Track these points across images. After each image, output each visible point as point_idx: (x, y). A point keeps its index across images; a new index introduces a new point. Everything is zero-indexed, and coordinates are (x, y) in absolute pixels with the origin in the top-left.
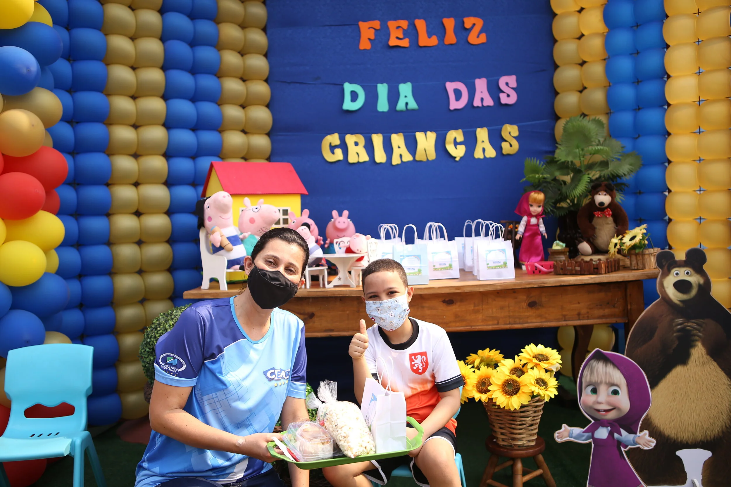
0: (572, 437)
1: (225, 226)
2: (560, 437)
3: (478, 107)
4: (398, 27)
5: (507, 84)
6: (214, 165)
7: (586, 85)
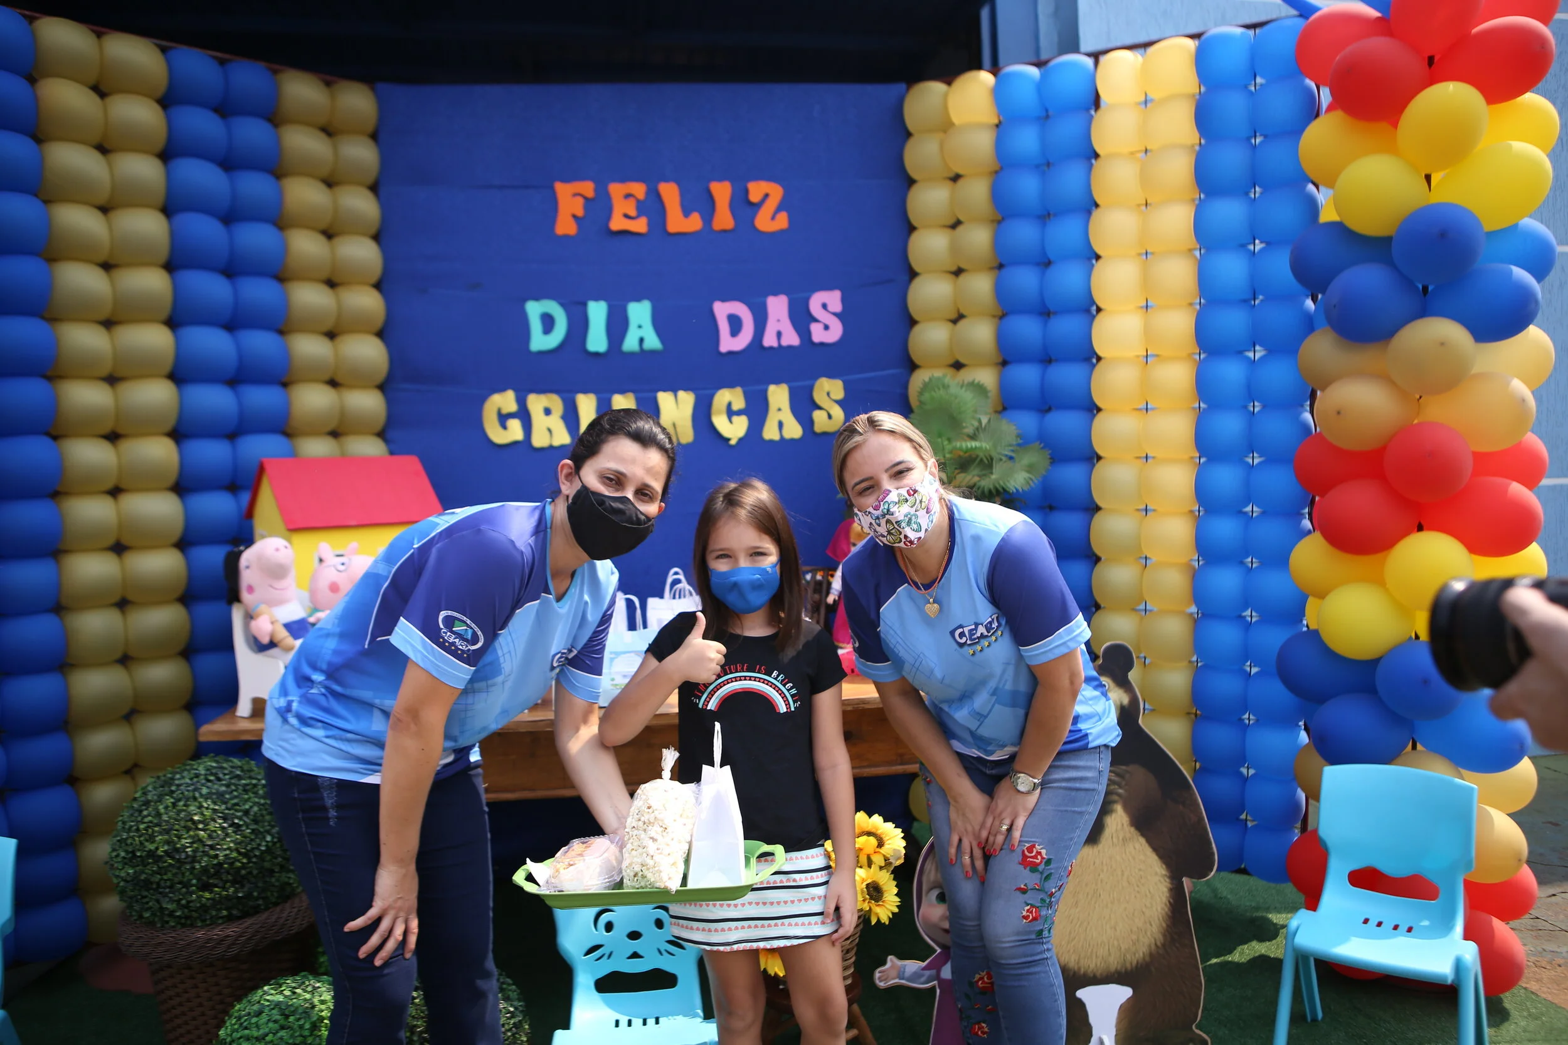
0: (903, 979)
1: (280, 602)
2: (883, 978)
3: (771, 348)
4: (628, 196)
5: (824, 306)
6: (267, 466)
7: (963, 311)
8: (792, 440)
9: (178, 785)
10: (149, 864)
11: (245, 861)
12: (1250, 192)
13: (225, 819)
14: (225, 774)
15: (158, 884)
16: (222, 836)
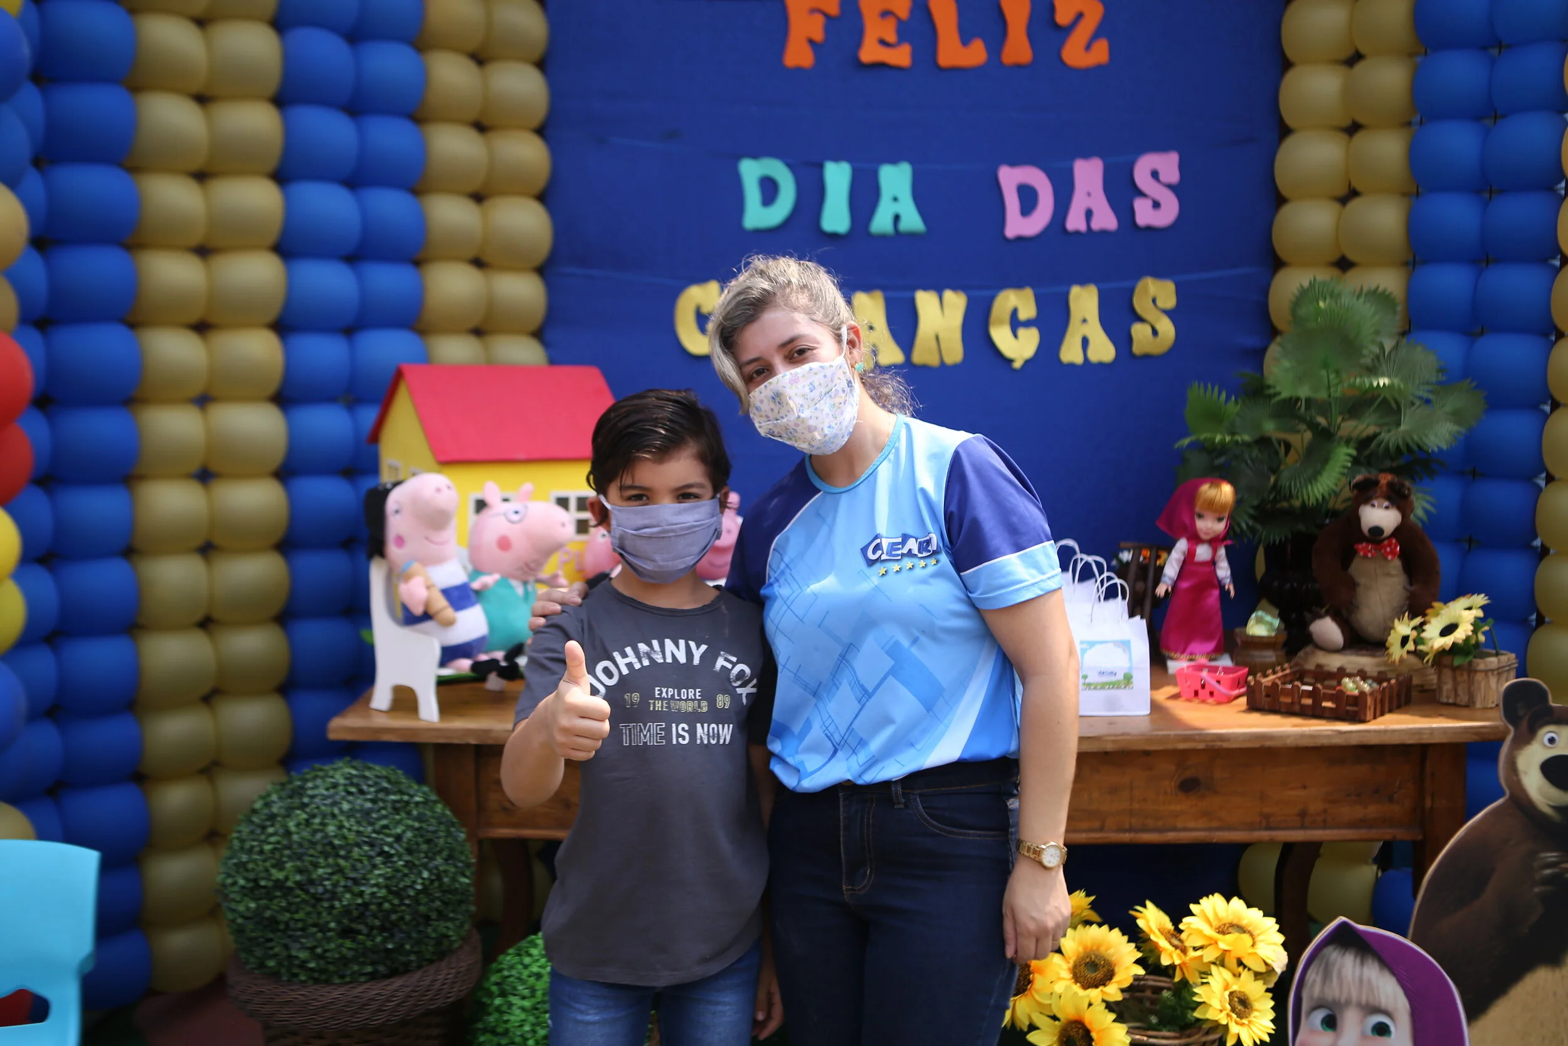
1: (438, 560)
3: (1077, 233)
4: (886, 13)
5: (1155, 175)
6: (404, 373)
8: (1101, 365)
9: (312, 797)
10: (276, 897)
11: (396, 902)
13: (372, 845)
14: (370, 786)
15: (287, 924)
16: (369, 867)
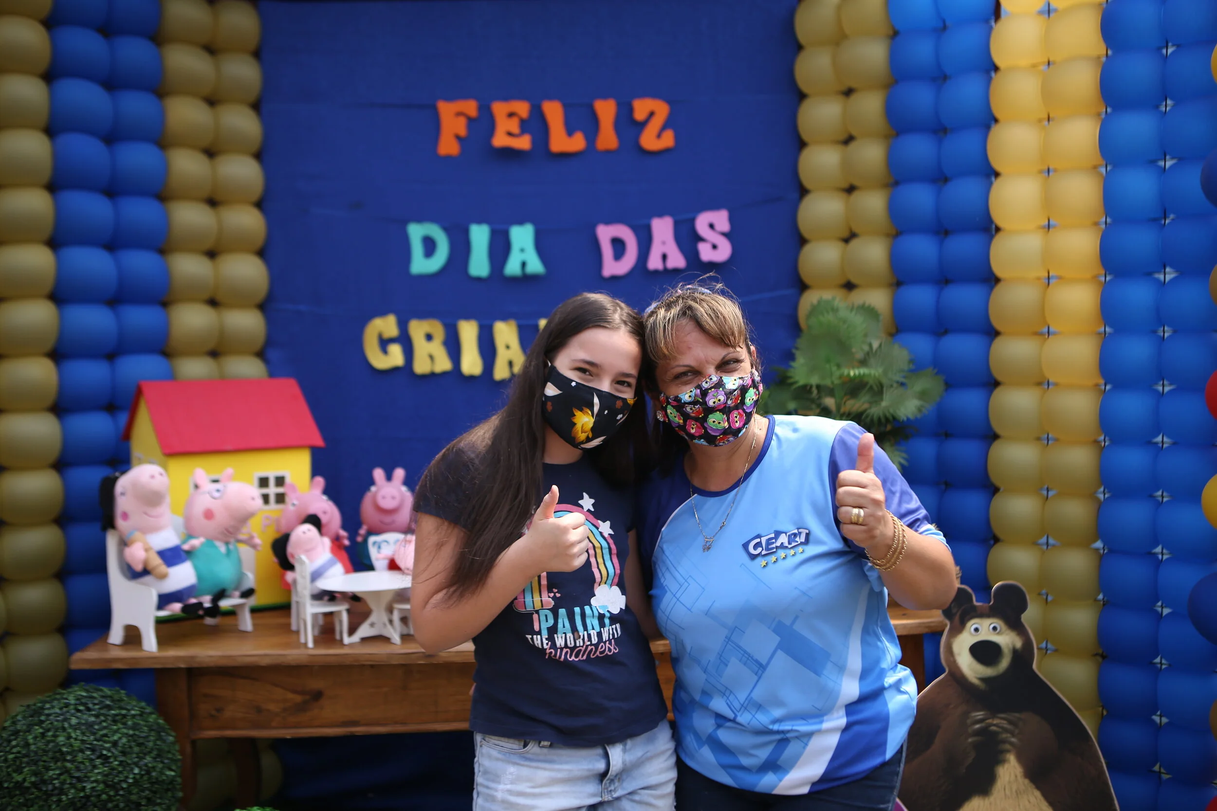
1: (155, 529)
3: (656, 271)
5: (712, 226)
6: (145, 389)
7: (856, 230)
9: (48, 715)
11: (112, 793)
12: (1160, 105)
13: (93, 750)
14: (95, 704)
16: (90, 768)
